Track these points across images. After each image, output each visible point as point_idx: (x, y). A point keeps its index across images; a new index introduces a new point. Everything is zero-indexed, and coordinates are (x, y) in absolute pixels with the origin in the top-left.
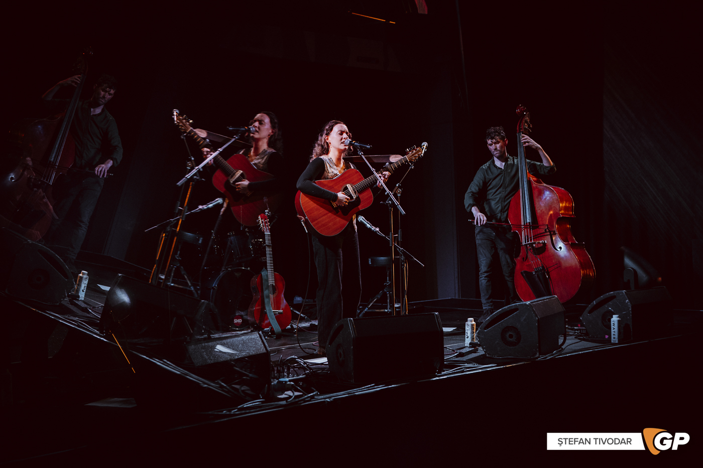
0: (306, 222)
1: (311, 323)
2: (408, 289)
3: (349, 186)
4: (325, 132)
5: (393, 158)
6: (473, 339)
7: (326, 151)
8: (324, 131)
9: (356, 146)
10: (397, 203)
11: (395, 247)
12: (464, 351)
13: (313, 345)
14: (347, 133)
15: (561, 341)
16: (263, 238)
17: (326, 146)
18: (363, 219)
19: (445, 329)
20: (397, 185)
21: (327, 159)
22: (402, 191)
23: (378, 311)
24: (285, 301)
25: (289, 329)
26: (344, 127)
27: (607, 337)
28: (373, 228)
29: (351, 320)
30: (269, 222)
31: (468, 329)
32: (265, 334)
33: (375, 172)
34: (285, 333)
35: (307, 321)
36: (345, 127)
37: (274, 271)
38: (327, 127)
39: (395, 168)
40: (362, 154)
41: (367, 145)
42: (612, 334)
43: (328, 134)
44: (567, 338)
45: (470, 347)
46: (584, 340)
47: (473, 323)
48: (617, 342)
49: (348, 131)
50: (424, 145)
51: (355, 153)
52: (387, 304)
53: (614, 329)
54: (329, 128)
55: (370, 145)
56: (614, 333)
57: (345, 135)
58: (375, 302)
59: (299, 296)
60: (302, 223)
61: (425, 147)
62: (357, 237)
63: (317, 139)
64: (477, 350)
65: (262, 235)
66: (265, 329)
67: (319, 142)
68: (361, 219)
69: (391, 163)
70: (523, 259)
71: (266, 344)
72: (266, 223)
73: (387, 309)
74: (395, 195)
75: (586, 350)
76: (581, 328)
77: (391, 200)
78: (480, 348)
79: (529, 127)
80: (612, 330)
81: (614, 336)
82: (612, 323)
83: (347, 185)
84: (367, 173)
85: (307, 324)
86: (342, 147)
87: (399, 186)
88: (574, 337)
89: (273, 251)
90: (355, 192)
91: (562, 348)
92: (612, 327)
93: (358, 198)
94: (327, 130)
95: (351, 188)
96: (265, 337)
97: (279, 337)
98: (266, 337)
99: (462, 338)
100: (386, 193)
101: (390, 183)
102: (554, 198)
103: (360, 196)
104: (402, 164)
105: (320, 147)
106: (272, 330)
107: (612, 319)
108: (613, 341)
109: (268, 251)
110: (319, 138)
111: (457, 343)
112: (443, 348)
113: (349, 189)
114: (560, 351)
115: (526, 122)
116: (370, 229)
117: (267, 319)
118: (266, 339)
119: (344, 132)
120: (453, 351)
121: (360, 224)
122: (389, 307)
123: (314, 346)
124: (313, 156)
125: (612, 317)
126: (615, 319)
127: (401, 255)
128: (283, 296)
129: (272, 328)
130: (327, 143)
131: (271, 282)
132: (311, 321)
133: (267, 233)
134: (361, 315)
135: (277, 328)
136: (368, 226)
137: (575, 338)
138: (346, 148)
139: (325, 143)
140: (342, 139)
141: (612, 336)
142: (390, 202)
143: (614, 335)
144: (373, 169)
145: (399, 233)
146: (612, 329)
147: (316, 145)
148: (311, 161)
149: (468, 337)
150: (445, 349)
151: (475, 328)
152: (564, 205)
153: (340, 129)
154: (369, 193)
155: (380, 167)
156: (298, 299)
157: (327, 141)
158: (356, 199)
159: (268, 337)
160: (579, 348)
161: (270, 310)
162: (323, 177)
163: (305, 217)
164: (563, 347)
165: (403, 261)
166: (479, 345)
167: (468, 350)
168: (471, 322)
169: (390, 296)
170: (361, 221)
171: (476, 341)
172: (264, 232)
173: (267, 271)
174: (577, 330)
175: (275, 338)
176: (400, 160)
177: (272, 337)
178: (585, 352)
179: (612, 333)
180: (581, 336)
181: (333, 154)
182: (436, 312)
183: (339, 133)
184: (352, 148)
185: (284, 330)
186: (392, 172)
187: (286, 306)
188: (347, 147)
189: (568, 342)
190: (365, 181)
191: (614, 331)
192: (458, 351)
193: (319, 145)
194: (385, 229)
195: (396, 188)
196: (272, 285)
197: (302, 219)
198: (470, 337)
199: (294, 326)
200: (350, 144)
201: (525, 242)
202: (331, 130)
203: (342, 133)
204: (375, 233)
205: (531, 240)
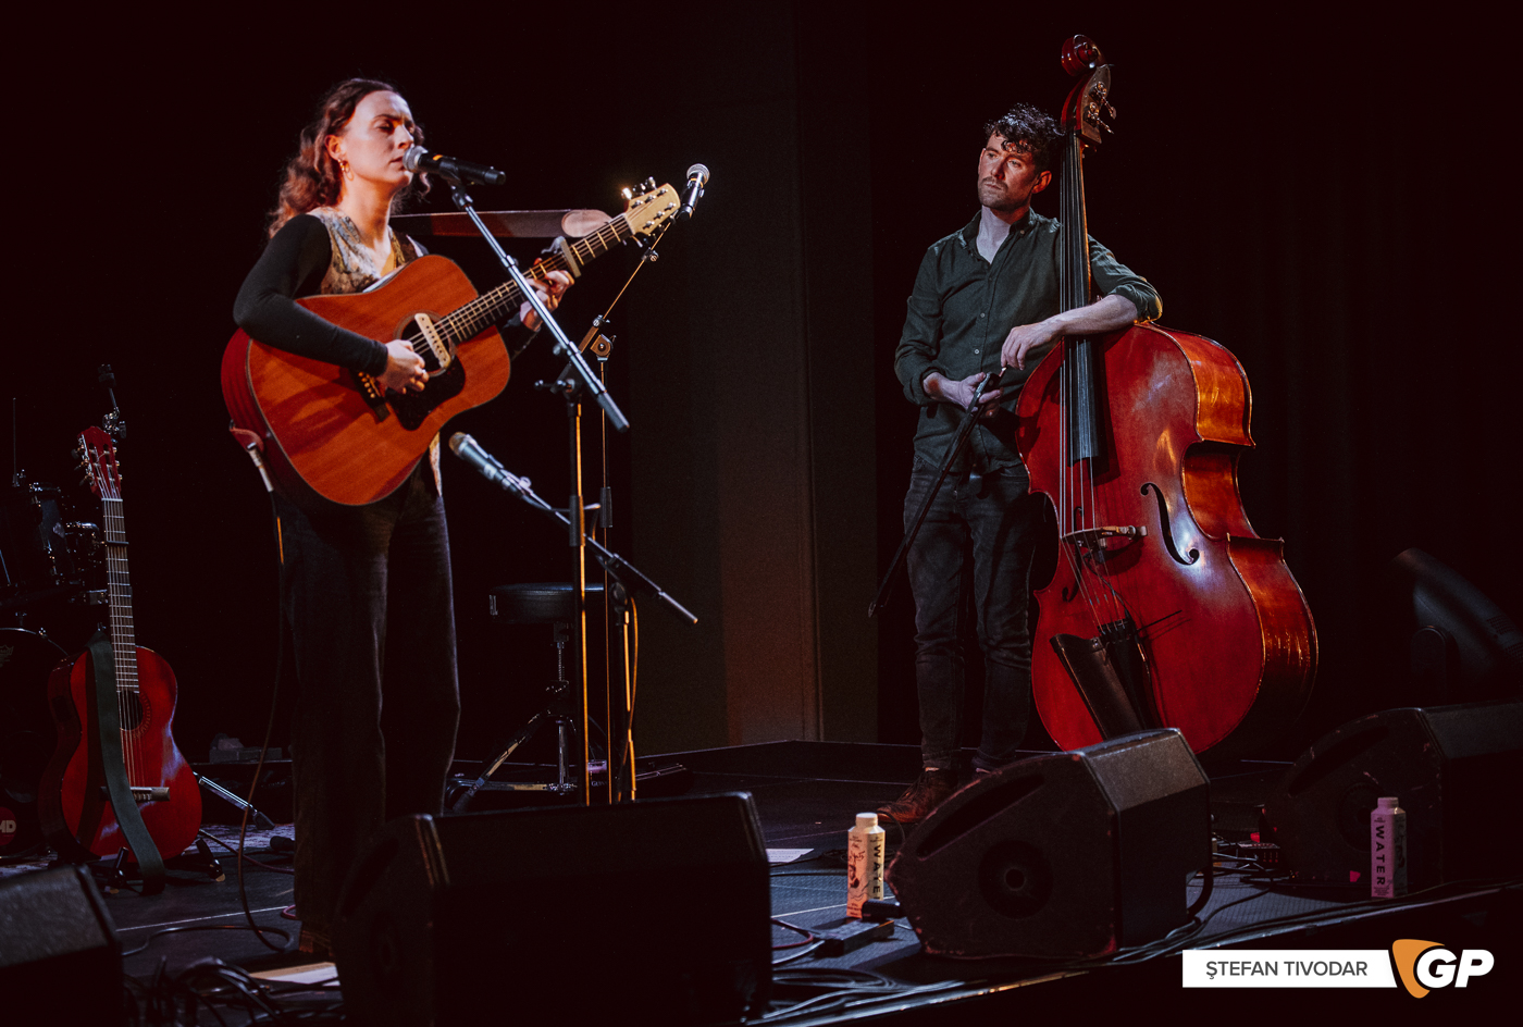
0: (268, 452)
1: (273, 834)
2: (636, 705)
3: (422, 319)
4: (326, 120)
5: (574, 221)
6: (876, 888)
7: (330, 191)
8: (322, 117)
9: (445, 171)
10: (596, 384)
11: (590, 548)
12: (843, 933)
13: (282, 915)
14: (408, 125)
15: (1192, 895)
16: (98, 519)
17: (330, 175)
18: (470, 445)
19: (776, 855)
20: (596, 322)
21: (335, 220)
22: (615, 344)
23: (523, 787)
24: (177, 753)
25: (190, 856)
26: (396, 103)
27: (1354, 876)
28: (509, 479)
29: (427, 822)
30: (118, 457)
31: (856, 852)
32: (104, 874)
33: (515, 271)
34: (177, 873)
35: (262, 827)
36: (400, 105)
37: (137, 640)
38: (334, 105)
39: (587, 257)
40: (467, 203)
41: (488, 170)
42: (1374, 867)
43: (337, 129)
44: (1216, 880)
45: (864, 920)
46: (1273, 888)
47: (877, 830)
48: (1390, 895)
49: (410, 118)
50: (695, 175)
51: (441, 196)
52: (558, 763)
53: (1381, 847)
54: (341, 105)
55: (498, 169)
56: (1380, 863)
57: (401, 134)
58: (511, 758)
59: (231, 736)
60: (253, 454)
61: (699, 180)
62: (443, 512)
63: (295, 151)
64: (891, 929)
65: (94, 509)
66: (103, 858)
67: (301, 159)
68: (463, 446)
69: (570, 240)
70: (1065, 591)
71: (107, 915)
72: (106, 460)
73: (556, 782)
74: (590, 357)
75: (1283, 926)
76: (1265, 846)
77: (575, 374)
78: (903, 924)
79: (1104, 113)
80: (1375, 854)
81: (1381, 875)
82: (1374, 825)
83: (418, 317)
84: (487, 274)
85: (258, 841)
86: (393, 176)
87: (603, 329)
88: (1235, 878)
89: (131, 565)
90: (445, 343)
91: (1198, 920)
92: (1375, 839)
93: (456, 363)
94: (333, 115)
95: (432, 327)
96: (101, 886)
97: (154, 885)
98: (107, 889)
99: (833, 888)
100: (556, 350)
101: (573, 311)
102: (1178, 372)
103: (463, 358)
104: (611, 242)
105: (303, 180)
106: (129, 862)
107: (1375, 814)
108: (1378, 890)
109: (117, 563)
110: (303, 147)
111: (815, 906)
112: (766, 923)
113: (424, 331)
114: (1190, 930)
115: (1095, 97)
116: (496, 483)
117: (113, 817)
118: (105, 895)
119: (398, 119)
120: (804, 933)
121: (456, 465)
122: (562, 773)
123: (285, 921)
124: (281, 211)
125: (1376, 806)
126: (1387, 810)
127: (611, 580)
128: (169, 732)
129: (129, 854)
130: (335, 164)
131: (126, 678)
132: (271, 828)
133: (112, 498)
134: (458, 806)
135: (147, 852)
136: (490, 470)
137: (1242, 880)
138: (405, 179)
139: (327, 165)
140: (391, 147)
141: (1375, 874)
142: (572, 382)
143: (1380, 868)
144: (508, 261)
145: (603, 500)
146: (1374, 846)
147: (292, 172)
148: (273, 233)
149: (856, 884)
150: (774, 927)
151: (882, 849)
152: (1214, 397)
153: (383, 109)
154: (494, 349)
155: (530, 253)
156: (229, 747)
157: (335, 156)
158: (449, 368)
159: (114, 886)
160: (1256, 918)
161: (123, 788)
162: (324, 286)
163: (261, 430)
164: (1202, 915)
165: (619, 602)
166: (899, 913)
167: (857, 928)
168: (869, 826)
169: (567, 732)
170: (463, 453)
171: (883, 896)
172: (98, 494)
173: (111, 639)
174: (1249, 852)
175: (140, 889)
176: (605, 230)
177: (129, 887)
178: (1282, 931)
179: (1375, 863)
180: (1261, 874)
181: (355, 203)
182: (745, 791)
183: (378, 124)
184: (426, 182)
185: (175, 861)
186: (577, 273)
187: (182, 772)
188: (409, 175)
189: (1218, 897)
190: (480, 303)
191: (1380, 853)
192: (823, 935)
193: (300, 171)
194: (554, 484)
195: (593, 332)
196: (130, 692)
197: (249, 439)
198: (863, 883)
199: (210, 844)
200: (425, 162)
201: (1069, 530)
202: (349, 113)
203: (388, 124)
204: (514, 496)
205: (1089, 525)
